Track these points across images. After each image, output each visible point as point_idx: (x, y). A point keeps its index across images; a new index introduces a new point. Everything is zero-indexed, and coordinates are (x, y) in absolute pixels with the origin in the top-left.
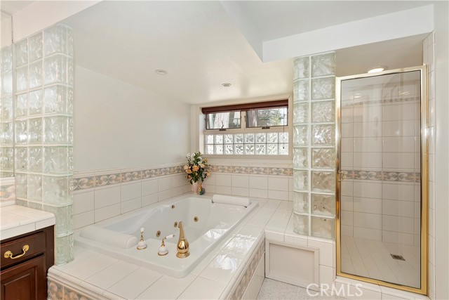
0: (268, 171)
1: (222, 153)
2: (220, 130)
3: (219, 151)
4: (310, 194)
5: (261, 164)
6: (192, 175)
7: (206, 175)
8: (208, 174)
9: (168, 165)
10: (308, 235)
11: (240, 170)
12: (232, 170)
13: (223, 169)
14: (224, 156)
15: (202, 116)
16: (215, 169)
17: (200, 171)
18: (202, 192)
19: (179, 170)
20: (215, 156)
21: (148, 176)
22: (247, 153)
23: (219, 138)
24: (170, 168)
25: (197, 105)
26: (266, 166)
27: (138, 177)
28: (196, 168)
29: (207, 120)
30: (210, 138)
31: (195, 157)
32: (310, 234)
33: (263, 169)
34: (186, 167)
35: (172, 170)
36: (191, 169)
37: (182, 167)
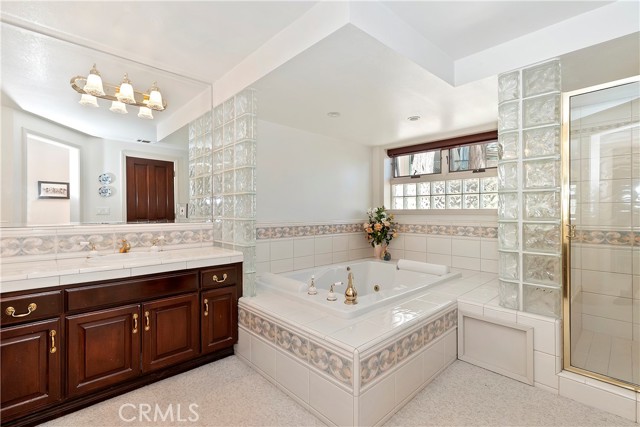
0: (480, 231)
1: (414, 208)
2: (412, 177)
3: (411, 205)
4: (521, 255)
5: (470, 222)
6: (374, 235)
7: (391, 235)
8: (395, 235)
9: (344, 221)
10: (518, 310)
11: (439, 230)
12: (429, 229)
13: (415, 229)
14: (418, 212)
15: (388, 161)
16: (404, 228)
17: (385, 230)
18: (387, 258)
19: (357, 228)
20: (406, 212)
21: (321, 232)
22: (451, 207)
23: (411, 188)
24: (347, 225)
25: (380, 146)
26: (477, 225)
27: (310, 232)
28: (378, 226)
29: (394, 166)
30: (399, 189)
31: (379, 212)
32: (521, 308)
33: (472, 229)
34: (366, 225)
35: (349, 228)
36: (373, 227)
37: (362, 225)
